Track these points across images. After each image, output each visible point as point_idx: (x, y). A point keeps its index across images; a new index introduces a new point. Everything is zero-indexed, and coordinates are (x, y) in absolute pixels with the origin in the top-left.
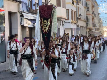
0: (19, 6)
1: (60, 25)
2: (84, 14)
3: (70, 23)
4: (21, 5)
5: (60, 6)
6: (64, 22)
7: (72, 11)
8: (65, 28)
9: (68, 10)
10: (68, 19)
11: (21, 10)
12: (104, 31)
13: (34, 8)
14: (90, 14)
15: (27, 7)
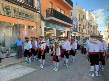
2: (93, 31)
4: (71, 29)
9: (87, 30)
10: (87, 33)
13: (75, 30)
15: (73, 29)
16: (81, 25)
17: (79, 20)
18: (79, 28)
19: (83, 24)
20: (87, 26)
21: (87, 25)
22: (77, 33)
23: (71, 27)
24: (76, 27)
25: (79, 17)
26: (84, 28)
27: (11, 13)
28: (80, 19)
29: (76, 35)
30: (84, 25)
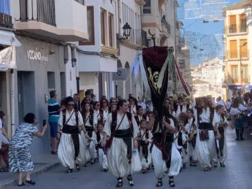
1: (66, 60)
3: (97, 54)
6: (78, 50)
8: (80, 73)
12: (194, 79)
14: (154, 25)
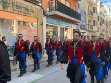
0: (77, 26)
2: (105, 29)
5: (95, 26)
7: (100, 28)
9: (98, 27)
10: (98, 32)
11: (78, 28)
13: (83, 27)
15: (80, 27)
16: (90, 21)
17: (88, 14)
18: (88, 24)
19: (94, 19)
20: (99, 23)
21: (98, 21)
22: (85, 31)
23: (78, 24)
24: (84, 24)
25: (88, 10)
26: (94, 25)
27: (9, 7)
28: (90, 13)
29: (85, 34)
30: (94, 21)
